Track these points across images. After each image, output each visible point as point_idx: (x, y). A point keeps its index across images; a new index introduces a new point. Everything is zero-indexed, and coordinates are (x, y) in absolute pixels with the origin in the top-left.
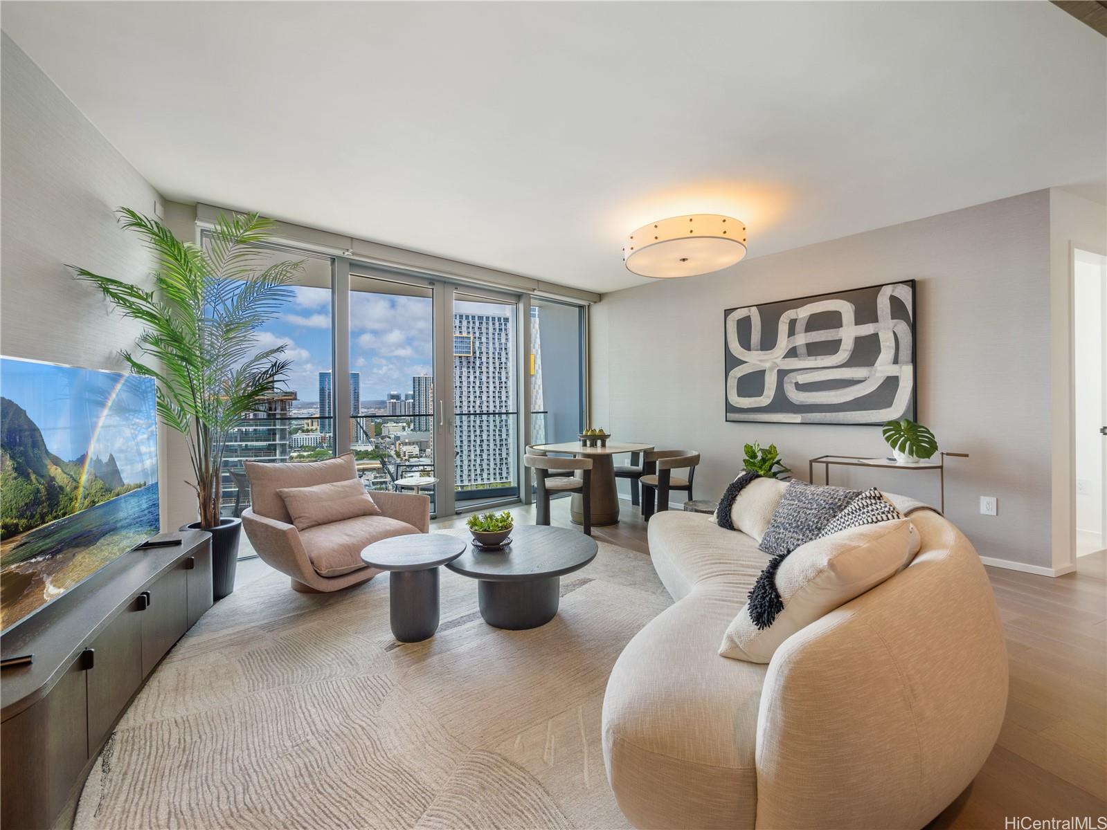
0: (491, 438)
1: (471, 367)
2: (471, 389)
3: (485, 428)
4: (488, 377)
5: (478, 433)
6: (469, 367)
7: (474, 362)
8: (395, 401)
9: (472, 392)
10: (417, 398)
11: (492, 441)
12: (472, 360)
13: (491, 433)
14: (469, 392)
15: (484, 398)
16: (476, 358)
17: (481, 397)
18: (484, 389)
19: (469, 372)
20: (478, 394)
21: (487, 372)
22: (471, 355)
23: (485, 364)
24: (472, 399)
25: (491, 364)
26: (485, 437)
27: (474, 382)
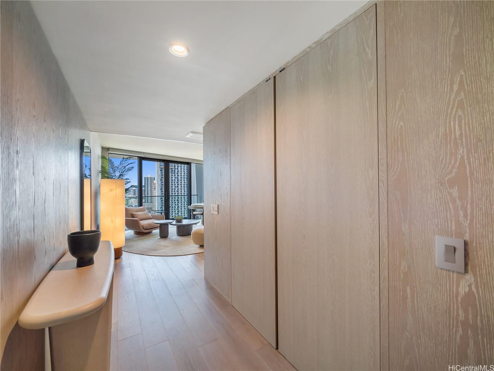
0: (183, 206)
1: (173, 173)
2: (173, 183)
3: (180, 201)
4: (181, 178)
5: (176, 203)
6: (172, 173)
7: (175, 171)
8: (135, 188)
9: (174, 185)
10: (146, 187)
11: (183, 207)
12: (173, 170)
13: (183, 203)
14: (172, 184)
15: (179, 187)
16: (175, 169)
17: (178, 187)
18: (180, 183)
19: (172, 175)
20: (176, 185)
21: (181, 175)
22: (173, 167)
23: (180, 172)
24: (174, 188)
25: (183, 171)
26: (180, 205)
27: (175, 180)
